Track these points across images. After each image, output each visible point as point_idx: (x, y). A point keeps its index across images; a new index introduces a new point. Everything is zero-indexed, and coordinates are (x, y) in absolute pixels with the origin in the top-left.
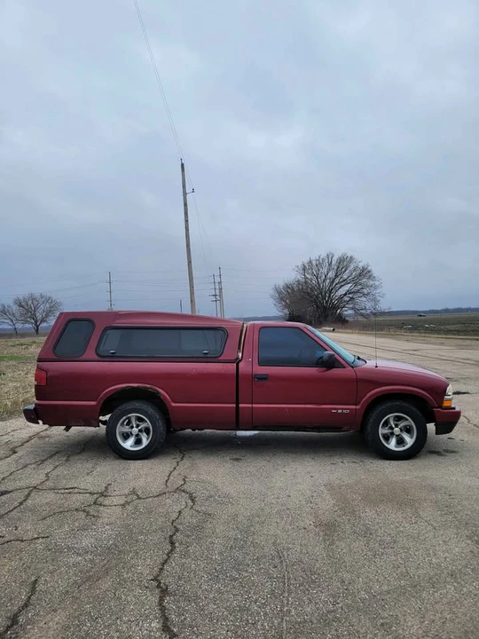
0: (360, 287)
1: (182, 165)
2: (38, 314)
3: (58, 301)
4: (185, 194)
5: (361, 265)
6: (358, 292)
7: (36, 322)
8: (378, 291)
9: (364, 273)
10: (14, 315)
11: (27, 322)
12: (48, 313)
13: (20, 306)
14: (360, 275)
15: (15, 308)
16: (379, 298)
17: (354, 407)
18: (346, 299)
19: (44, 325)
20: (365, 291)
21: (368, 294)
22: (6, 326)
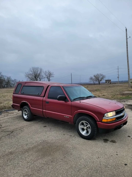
1: (126, 29)
2: (99, 79)
3: (104, 75)
4: (127, 39)
7: (99, 81)
10: (93, 79)
11: (97, 81)
12: (102, 78)
13: (95, 77)
15: (94, 78)
17: (71, 116)
19: (101, 82)
22: (92, 82)
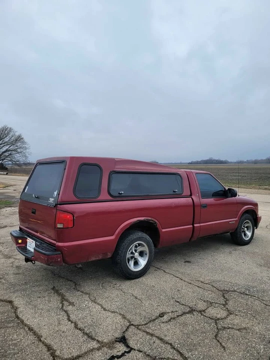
0: (16, 147)
5: (17, 134)
6: (15, 150)
8: (27, 151)
9: (19, 139)
14: (16, 140)
16: (27, 155)
17: (236, 219)
18: (7, 154)
20: (19, 150)
21: (21, 152)
